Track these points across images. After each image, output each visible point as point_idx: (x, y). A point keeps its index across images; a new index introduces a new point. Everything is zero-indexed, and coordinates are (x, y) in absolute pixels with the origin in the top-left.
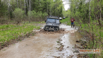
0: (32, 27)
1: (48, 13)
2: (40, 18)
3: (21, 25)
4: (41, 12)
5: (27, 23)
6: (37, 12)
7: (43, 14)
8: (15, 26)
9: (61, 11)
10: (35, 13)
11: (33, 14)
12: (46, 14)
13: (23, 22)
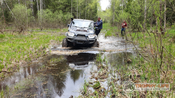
0: (47, 38)
1: (73, 14)
2: (60, 22)
3: (27, 34)
4: (61, 11)
5: (37, 31)
6: (53, 12)
7: (65, 16)
8: (16, 37)
9: (96, 12)
10: (51, 13)
11: (47, 15)
12: (69, 15)
13: (30, 29)
